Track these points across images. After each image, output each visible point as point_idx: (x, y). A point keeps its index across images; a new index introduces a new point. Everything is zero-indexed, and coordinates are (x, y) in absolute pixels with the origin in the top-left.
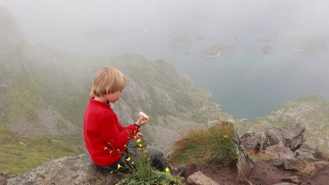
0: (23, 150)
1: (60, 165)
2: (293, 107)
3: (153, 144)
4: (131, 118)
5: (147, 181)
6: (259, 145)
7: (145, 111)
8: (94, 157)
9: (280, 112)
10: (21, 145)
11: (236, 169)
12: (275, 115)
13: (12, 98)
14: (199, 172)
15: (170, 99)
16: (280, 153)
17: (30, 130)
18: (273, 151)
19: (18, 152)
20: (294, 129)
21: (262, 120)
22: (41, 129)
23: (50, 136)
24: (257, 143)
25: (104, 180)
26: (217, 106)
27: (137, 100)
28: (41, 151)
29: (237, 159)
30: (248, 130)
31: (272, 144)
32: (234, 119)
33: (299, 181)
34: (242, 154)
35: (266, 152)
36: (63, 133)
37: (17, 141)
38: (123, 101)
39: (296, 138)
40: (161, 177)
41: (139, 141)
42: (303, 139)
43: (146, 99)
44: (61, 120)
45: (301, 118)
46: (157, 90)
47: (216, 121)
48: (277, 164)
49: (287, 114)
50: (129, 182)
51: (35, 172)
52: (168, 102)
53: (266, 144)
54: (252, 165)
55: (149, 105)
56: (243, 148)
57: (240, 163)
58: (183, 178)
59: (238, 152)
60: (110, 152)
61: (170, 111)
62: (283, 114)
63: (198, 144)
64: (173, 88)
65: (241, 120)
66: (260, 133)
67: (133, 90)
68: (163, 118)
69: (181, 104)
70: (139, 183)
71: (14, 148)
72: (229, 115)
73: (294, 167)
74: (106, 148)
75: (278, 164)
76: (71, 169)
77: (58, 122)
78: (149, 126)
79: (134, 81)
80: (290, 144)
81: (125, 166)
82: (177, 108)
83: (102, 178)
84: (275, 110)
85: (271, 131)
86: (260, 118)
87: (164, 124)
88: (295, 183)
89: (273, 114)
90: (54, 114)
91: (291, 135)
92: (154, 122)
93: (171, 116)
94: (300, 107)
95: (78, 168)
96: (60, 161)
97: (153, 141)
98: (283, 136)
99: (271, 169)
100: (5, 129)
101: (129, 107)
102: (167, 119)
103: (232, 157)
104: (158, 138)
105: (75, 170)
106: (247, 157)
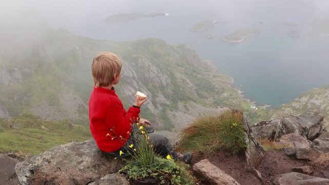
0: (44, 134)
1: (66, 150)
2: (319, 94)
3: (173, 130)
4: (151, 104)
5: (149, 168)
6: (274, 133)
7: (165, 96)
8: (99, 143)
9: (304, 99)
10: (43, 129)
11: (244, 157)
12: (300, 102)
13: (35, 83)
14: (206, 160)
15: (191, 85)
16: (295, 142)
17: (52, 115)
18: (289, 140)
19: (39, 135)
20: (312, 117)
21: (285, 107)
22: (62, 113)
23: (71, 121)
24: (272, 131)
25: (108, 166)
26: (240, 92)
27: (158, 85)
28: (62, 136)
29: (245, 148)
30: (270, 117)
31: (288, 132)
32: (257, 106)
33: (311, 171)
34: (252, 142)
35: (281, 140)
36: (84, 118)
37: (39, 126)
38: (144, 87)
39: (314, 126)
40: (163, 164)
41: (141, 127)
42: (321, 128)
43: (167, 84)
44: (82, 105)
45: (327, 106)
46: (178, 75)
47: (226, 109)
48: (288, 154)
49: (312, 101)
50: (131, 168)
51: (42, 156)
52: (189, 87)
53: (282, 132)
54: (262, 154)
55: (170, 91)
56: (253, 137)
57: (249, 152)
58: (189, 165)
59: (247, 141)
60: (112, 139)
61: (191, 97)
62: (308, 101)
63: (206, 131)
64: (194, 74)
65: (265, 107)
66: (277, 121)
67: (153, 75)
68: (183, 104)
69: (202, 90)
70: (140, 169)
71: (36, 132)
72: (251, 101)
73: (307, 157)
74: (108, 134)
75: (291, 153)
76: (76, 155)
77: (79, 107)
78: (169, 112)
79: (154, 67)
80: (307, 133)
81: (127, 153)
82: (198, 94)
83: (107, 163)
84: (300, 97)
85: (287, 119)
86: (283, 105)
87: (184, 110)
88: (306, 173)
89: (297, 101)
90: (75, 98)
91: (309, 124)
92: (175, 108)
93: (192, 102)
94: (326, 95)
95: (84, 154)
96: (66, 147)
97: (173, 127)
98: (300, 124)
99: (282, 158)
100: (28, 114)
101: (149, 92)
102: (187, 105)
103: (241, 146)
104: (178, 124)
105: (81, 155)
106: (257, 146)
